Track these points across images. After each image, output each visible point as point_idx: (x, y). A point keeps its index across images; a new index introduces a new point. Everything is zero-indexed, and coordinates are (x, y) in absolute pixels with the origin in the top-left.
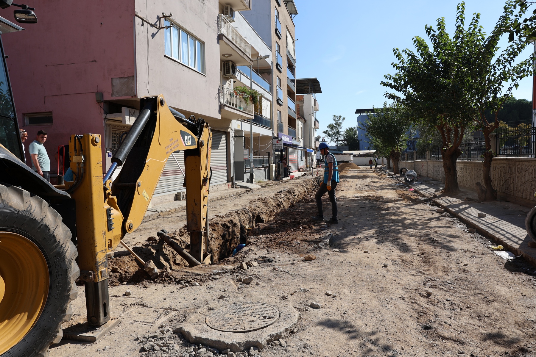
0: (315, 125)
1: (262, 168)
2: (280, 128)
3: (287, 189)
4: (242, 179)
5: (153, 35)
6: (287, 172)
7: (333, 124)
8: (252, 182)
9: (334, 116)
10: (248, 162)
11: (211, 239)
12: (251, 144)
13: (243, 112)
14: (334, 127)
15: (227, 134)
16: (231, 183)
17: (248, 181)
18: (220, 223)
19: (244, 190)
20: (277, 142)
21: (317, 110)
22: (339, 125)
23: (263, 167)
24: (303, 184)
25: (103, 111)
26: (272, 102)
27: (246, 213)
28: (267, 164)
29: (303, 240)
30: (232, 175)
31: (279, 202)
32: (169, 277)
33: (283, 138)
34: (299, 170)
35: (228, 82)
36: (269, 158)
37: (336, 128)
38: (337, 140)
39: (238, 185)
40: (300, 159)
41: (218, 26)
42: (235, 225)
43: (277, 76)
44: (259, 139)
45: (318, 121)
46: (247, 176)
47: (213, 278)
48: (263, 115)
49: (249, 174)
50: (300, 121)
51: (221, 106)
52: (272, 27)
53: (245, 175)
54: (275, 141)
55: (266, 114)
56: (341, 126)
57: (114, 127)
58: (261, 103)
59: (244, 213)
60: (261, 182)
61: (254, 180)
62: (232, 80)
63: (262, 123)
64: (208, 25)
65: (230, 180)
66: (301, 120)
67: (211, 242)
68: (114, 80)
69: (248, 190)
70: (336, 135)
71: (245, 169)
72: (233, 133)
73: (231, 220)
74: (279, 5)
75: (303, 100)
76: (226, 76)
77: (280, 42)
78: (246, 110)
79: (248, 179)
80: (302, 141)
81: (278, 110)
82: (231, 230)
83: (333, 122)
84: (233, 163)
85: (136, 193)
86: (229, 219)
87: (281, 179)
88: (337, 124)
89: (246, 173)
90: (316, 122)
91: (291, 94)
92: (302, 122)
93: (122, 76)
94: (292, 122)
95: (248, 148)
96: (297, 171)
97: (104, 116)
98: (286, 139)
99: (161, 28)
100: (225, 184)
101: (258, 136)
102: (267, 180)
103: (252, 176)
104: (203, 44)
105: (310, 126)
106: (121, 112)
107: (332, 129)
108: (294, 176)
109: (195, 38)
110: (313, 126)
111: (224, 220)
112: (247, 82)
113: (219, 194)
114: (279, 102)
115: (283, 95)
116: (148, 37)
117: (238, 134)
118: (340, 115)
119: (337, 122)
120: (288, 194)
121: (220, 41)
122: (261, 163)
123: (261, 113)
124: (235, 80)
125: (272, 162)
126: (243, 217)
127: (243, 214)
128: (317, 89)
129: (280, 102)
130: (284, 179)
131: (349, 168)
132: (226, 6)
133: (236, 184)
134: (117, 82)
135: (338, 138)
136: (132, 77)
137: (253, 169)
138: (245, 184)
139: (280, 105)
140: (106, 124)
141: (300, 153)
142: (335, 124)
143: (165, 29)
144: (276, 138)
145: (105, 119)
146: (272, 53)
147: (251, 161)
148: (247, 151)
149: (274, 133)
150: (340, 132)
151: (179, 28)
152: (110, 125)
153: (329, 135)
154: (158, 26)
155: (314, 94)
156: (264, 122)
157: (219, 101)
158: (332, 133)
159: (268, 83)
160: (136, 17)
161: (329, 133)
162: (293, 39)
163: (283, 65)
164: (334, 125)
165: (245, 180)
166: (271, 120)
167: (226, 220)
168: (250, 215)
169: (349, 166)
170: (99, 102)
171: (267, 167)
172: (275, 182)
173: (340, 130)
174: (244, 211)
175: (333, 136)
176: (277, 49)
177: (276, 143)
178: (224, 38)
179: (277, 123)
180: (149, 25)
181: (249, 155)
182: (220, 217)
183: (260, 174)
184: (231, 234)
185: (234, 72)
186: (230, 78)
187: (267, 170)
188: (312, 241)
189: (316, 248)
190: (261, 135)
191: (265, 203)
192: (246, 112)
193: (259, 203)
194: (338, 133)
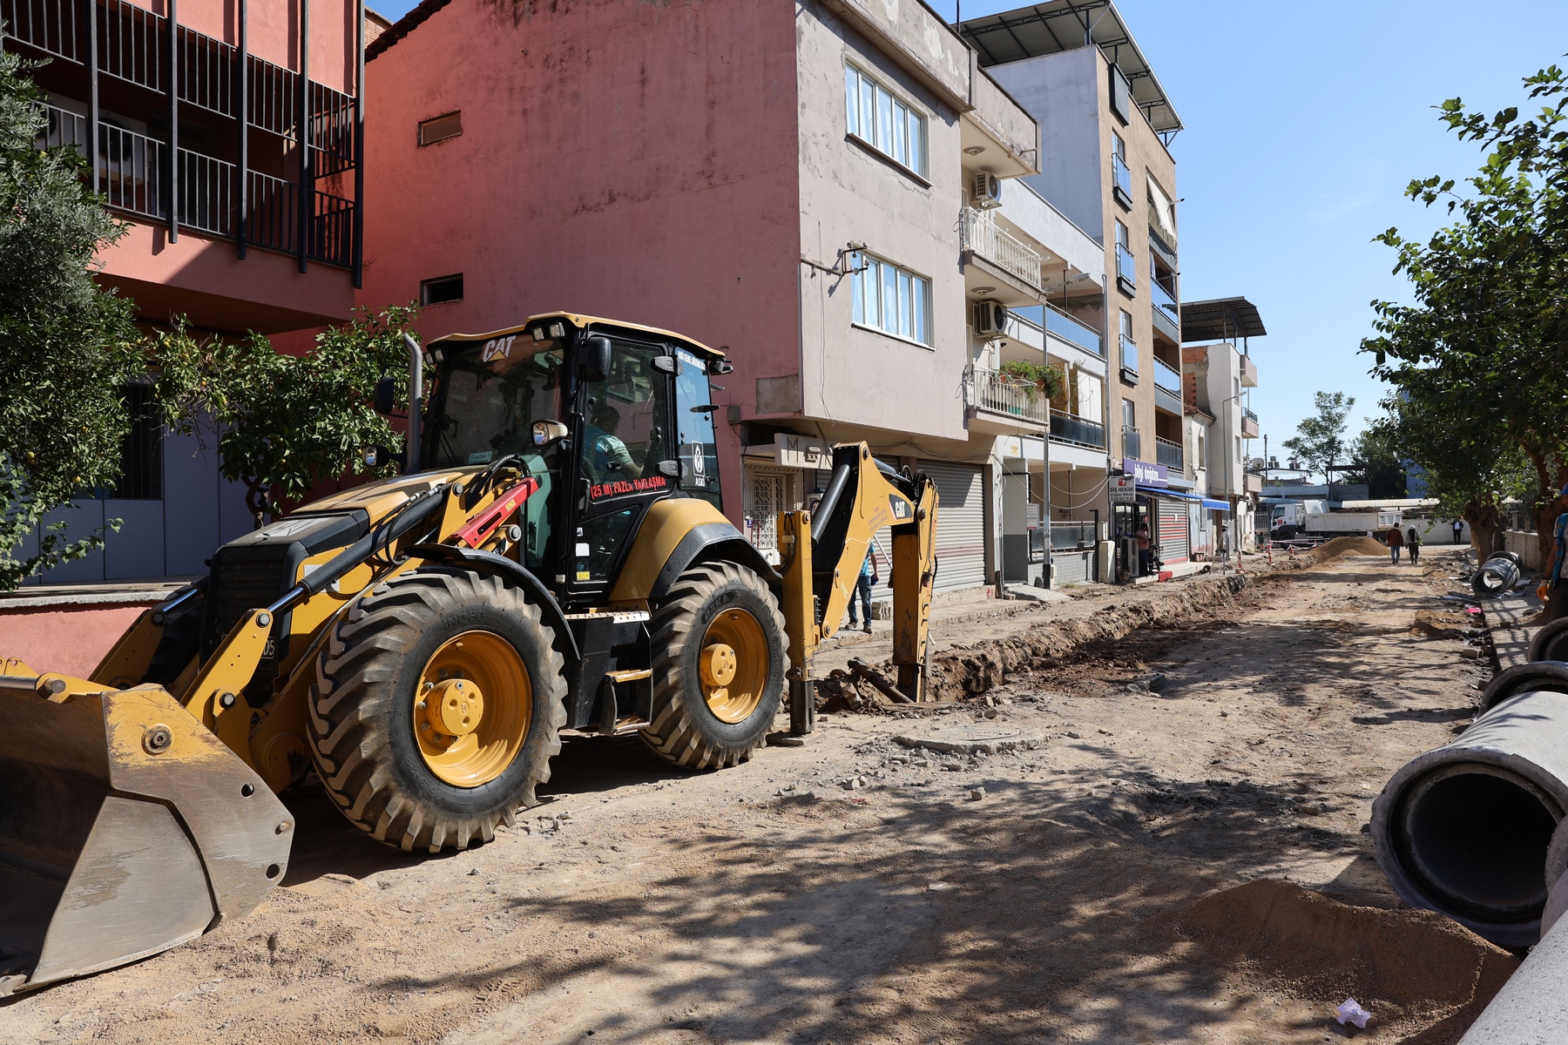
0: (1243, 428)
1: (1076, 550)
2: (1132, 446)
3: (1131, 604)
4: (1022, 577)
5: (832, 290)
6: (1148, 561)
7: (1315, 420)
8: (1047, 586)
9: (1319, 394)
10: (1037, 537)
11: (942, 686)
12: (1045, 493)
13: (1023, 420)
14: (1320, 427)
15: (986, 471)
16: (993, 587)
17: (1037, 584)
18: (960, 658)
19: (1026, 603)
20: (1120, 484)
21: (1253, 385)
22: (1335, 421)
23: (1080, 548)
24: (1184, 594)
25: (739, 441)
26: (1107, 380)
27: (1017, 647)
28: (1091, 540)
29: (1101, 680)
30: (997, 568)
31: (1104, 630)
32: (877, 708)
33: (1138, 473)
34: (1193, 558)
35: (987, 346)
36: (1096, 524)
37: (1324, 430)
38: (1331, 468)
39: (1013, 593)
40: (1195, 526)
41: (962, 235)
42: (991, 665)
43: (1121, 309)
44: (1067, 477)
45: (1254, 418)
46: (1035, 571)
47: (941, 713)
48: (1081, 416)
49: (1040, 566)
50: (1196, 421)
51: (969, 412)
52: (1103, 186)
53: (1030, 567)
54: (1115, 481)
55: (1090, 410)
56: (1343, 425)
57: (757, 470)
58: (1074, 386)
59: (1013, 645)
60: (1072, 587)
61: (1052, 581)
62: (997, 343)
63: (1078, 437)
64: (939, 238)
65: (993, 579)
66: (1200, 416)
67: (941, 691)
68: (761, 382)
69: (1035, 605)
70: (1324, 453)
71: (1031, 553)
72: (1000, 468)
73: (983, 656)
74: (1124, 123)
75: (1207, 361)
76: (982, 334)
77: (1127, 219)
78: (1029, 413)
79: (1037, 579)
80: (1202, 476)
81: (1124, 399)
82: (981, 674)
83: (1316, 414)
84: (1000, 539)
85: (834, 585)
86: (979, 653)
87: (1132, 580)
88: (1330, 419)
89: (1032, 563)
90: (1249, 422)
91: (1164, 350)
92: (1202, 423)
93: (776, 375)
94: (1168, 426)
95: (1036, 501)
96: (1185, 561)
97: (741, 450)
98: (1147, 473)
99: (844, 273)
100: (980, 588)
101: (1067, 469)
102: (1090, 584)
103: (1047, 571)
104: (927, 282)
105: (1227, 432)
106: (773, 442)
107: (1313, 433)
108: (1171, 573)
109: (911, 273)
110: (1236, 430)
111: (970, 653)
112: (1032, 338)
113: (963, 611)
114: (1125, 377)
115: (1141, 356)
116: (822, 296)
117: (1013, 468)
118: (1338, 391)
119: (1329, 413)
120: (1129, 614)
121: (967, 267)
122: (1075, 541)
123: (1075, 410)
124: (1004, 341)
125: (1105, 536)
126: (1009, 653)
127: (1011, 647)
128: (1252, 325)
129: (1128, 376)
130: (1139, 581)
131: (1354, 551)
132: (981, 173)
133: (1006, 588)
134: (766, 386)
135: (1332, 460)
136: (794, 376)
137: (1051, 554)
138: (1028, 589)
139: (1131, 384)
140: (745, 466)
141: (1195, 510)
142: (1323, 417)
143: (852, 274)
144: (1118, 473)
145: (743, 455)
146: (1105, 254)
147: (1045, 533)
148: (1035, 508)
149: (1113, 461)
150: (1339, 443)
151: (879, 260)
152: (750, 466)
153: (1305, 452)
154: (840, 271)
155: (1240, 340)
156: (1083, 435)
157: (965, 401)
158: (1313, 447)
159: (1095, 332)
160: (802, 264)
161: (1303, 447)
162: (1169, 199)
163: (1138, 277)
164: (1318, 423)
165: (1031, 580)
166: (1103, 426)
167: (973, 655)
168: (1025, 652)
169: (1354, 548)
170: (732, 424)
171: (1091, 549)
172: (1112, 588)
173: (1339, 437)
174: (1014, 642)
175: (1317, 454)
176: (1119, 238)
177: (1118, 487)
178: (974, 258)
179: (1121, 433)
180: (824, 272)
181: (1041, 519)
182: (961, 648)
183: (1070, 567)
184: (982, 682)
185: (1000, 324)
186: (991, 339)
187: (1090, 556)
188: (1118, 681)
189: (1121, 691)
190: (1074, 468)
191: (1065, 630)
192: (1030, 419)
193: (1051, 628)
194: (1332, 446)
